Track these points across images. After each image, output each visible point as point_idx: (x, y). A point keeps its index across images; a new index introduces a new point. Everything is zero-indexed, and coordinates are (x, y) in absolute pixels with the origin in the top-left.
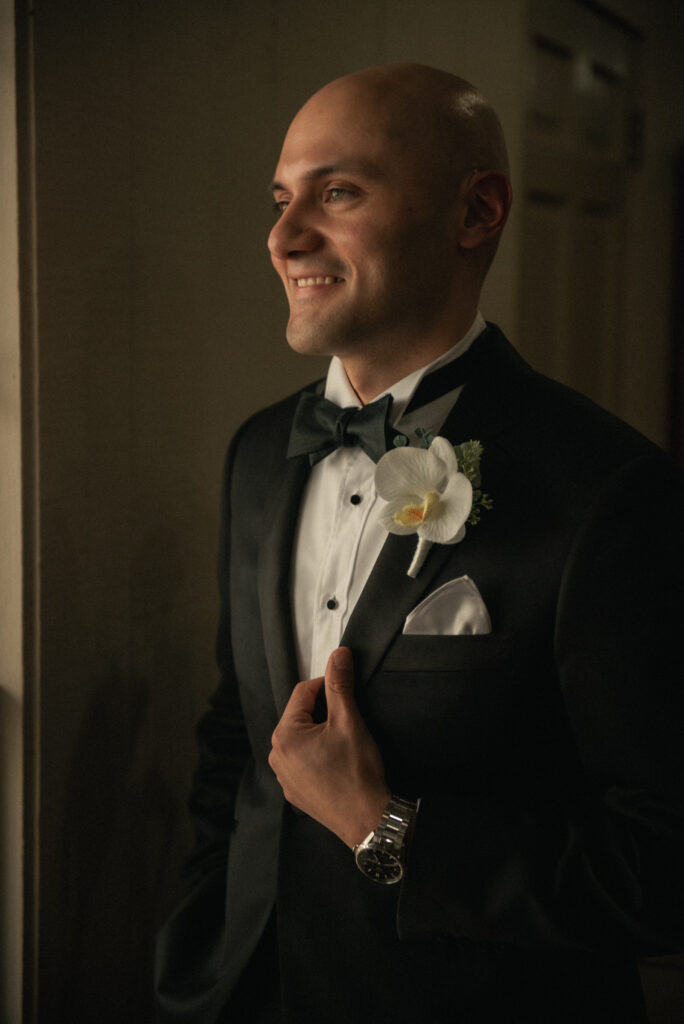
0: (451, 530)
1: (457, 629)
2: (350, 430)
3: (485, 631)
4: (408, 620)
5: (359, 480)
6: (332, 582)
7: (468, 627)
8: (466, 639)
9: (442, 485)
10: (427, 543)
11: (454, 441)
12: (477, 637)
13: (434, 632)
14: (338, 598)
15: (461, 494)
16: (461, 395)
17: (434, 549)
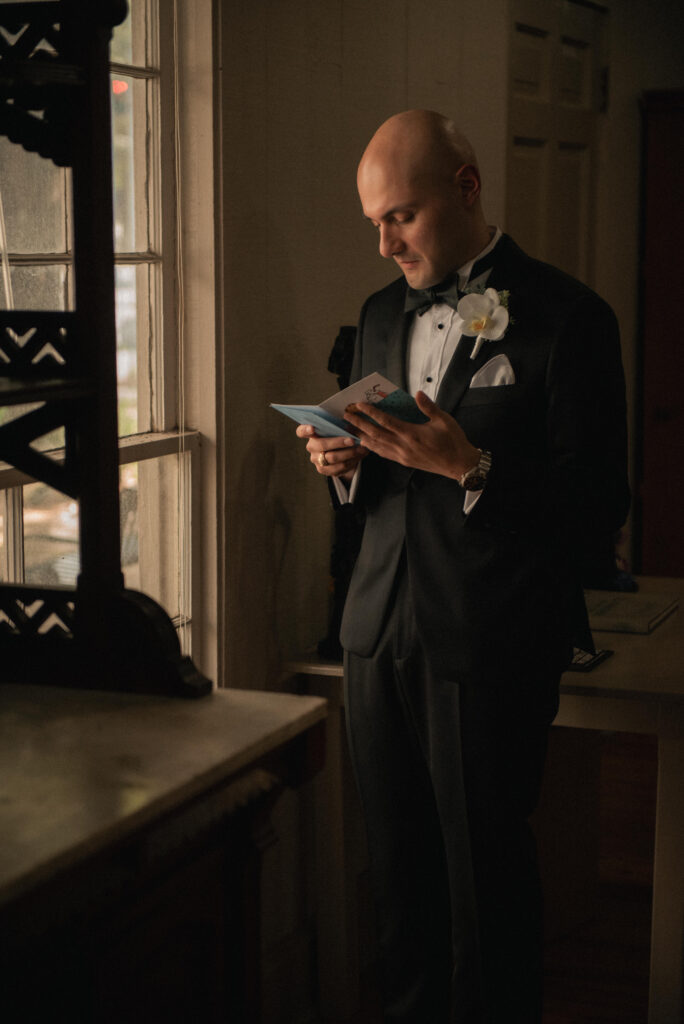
0: (498, 334)
1: (497, 383)
2: (438, 294)
3: (513, 382)
4: (473, 379)
5: (442, 317)
6: (429, 368)
7: (503, 380)
8: (503, 388)
9: (491, 312)
10: (482, 339)
11: (498, 289)
12: (509, 386)
13: (486, 385)
14: (432, 377)
15: (503, 317)
16: (492, 272)
17: (486, 344)
